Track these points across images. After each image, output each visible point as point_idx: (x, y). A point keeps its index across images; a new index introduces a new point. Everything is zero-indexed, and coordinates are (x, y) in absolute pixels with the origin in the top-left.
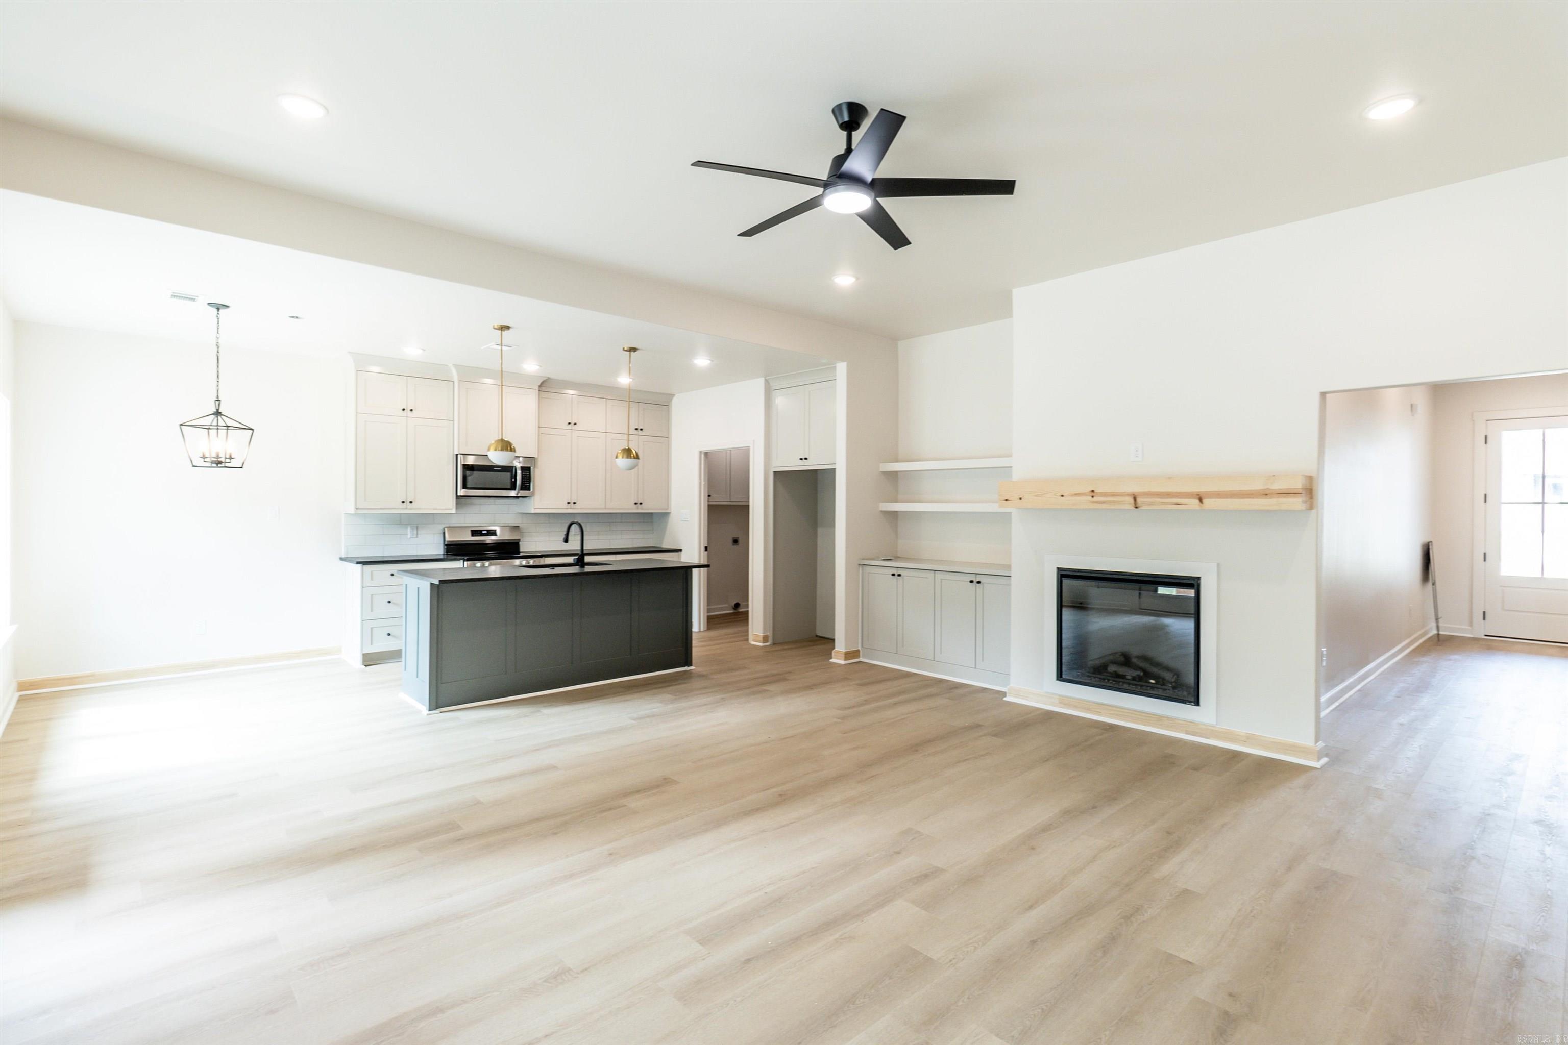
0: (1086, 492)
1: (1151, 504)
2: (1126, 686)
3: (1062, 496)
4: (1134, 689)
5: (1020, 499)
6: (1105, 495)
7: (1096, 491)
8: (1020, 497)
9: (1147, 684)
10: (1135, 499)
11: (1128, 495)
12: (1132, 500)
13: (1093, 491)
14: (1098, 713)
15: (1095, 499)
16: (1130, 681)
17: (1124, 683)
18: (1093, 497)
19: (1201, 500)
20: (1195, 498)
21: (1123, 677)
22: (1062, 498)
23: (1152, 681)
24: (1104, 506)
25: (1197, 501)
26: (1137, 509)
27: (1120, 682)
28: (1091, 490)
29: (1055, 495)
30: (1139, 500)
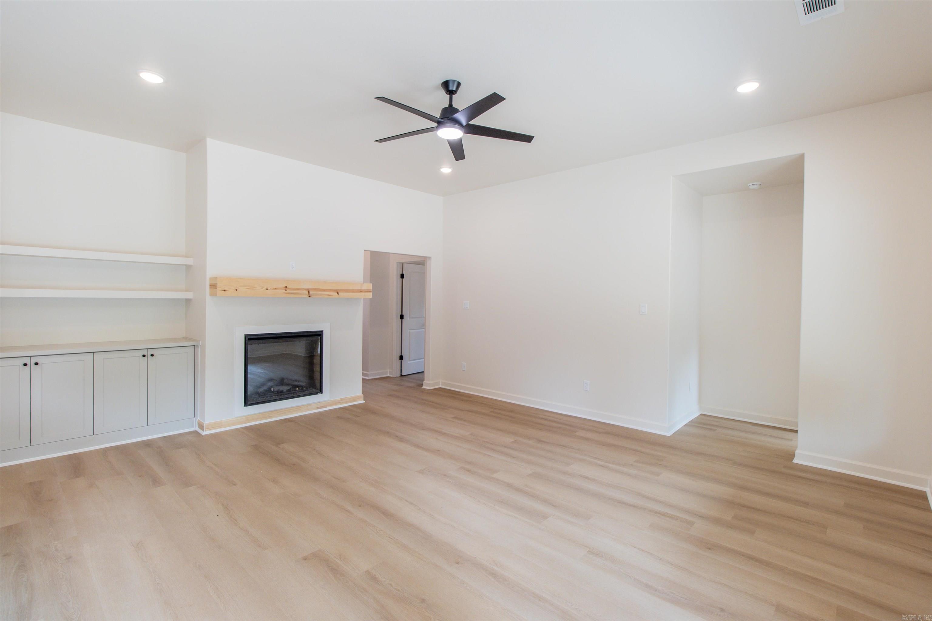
0: (282, 287)
1: (317, 295)
2: (286, 396)
3: (267, 289)
4: (291, 396)
5: (236, 290)
6: (294, 289)
7: (288, 287)
8: (236, 289)
9: (295, 391)
10: (309, 292)
11: (305, 290)
12: (307, 293)
13: (286, 287)
14: (272, 417)
15: (288, 291)
16: (286, 393)
17: (284, 394)
18: (286, 290)
19: (338, 293)
20: (335, 292)
21: (282, 392)
22: (266, 290)
23: (297, 389)
24: (292, 296)
25: (337, 294)
26: (310, 298)
27: (282, 395)
28: (285, 286)
29: (262, 288)
30: (311, 292)
